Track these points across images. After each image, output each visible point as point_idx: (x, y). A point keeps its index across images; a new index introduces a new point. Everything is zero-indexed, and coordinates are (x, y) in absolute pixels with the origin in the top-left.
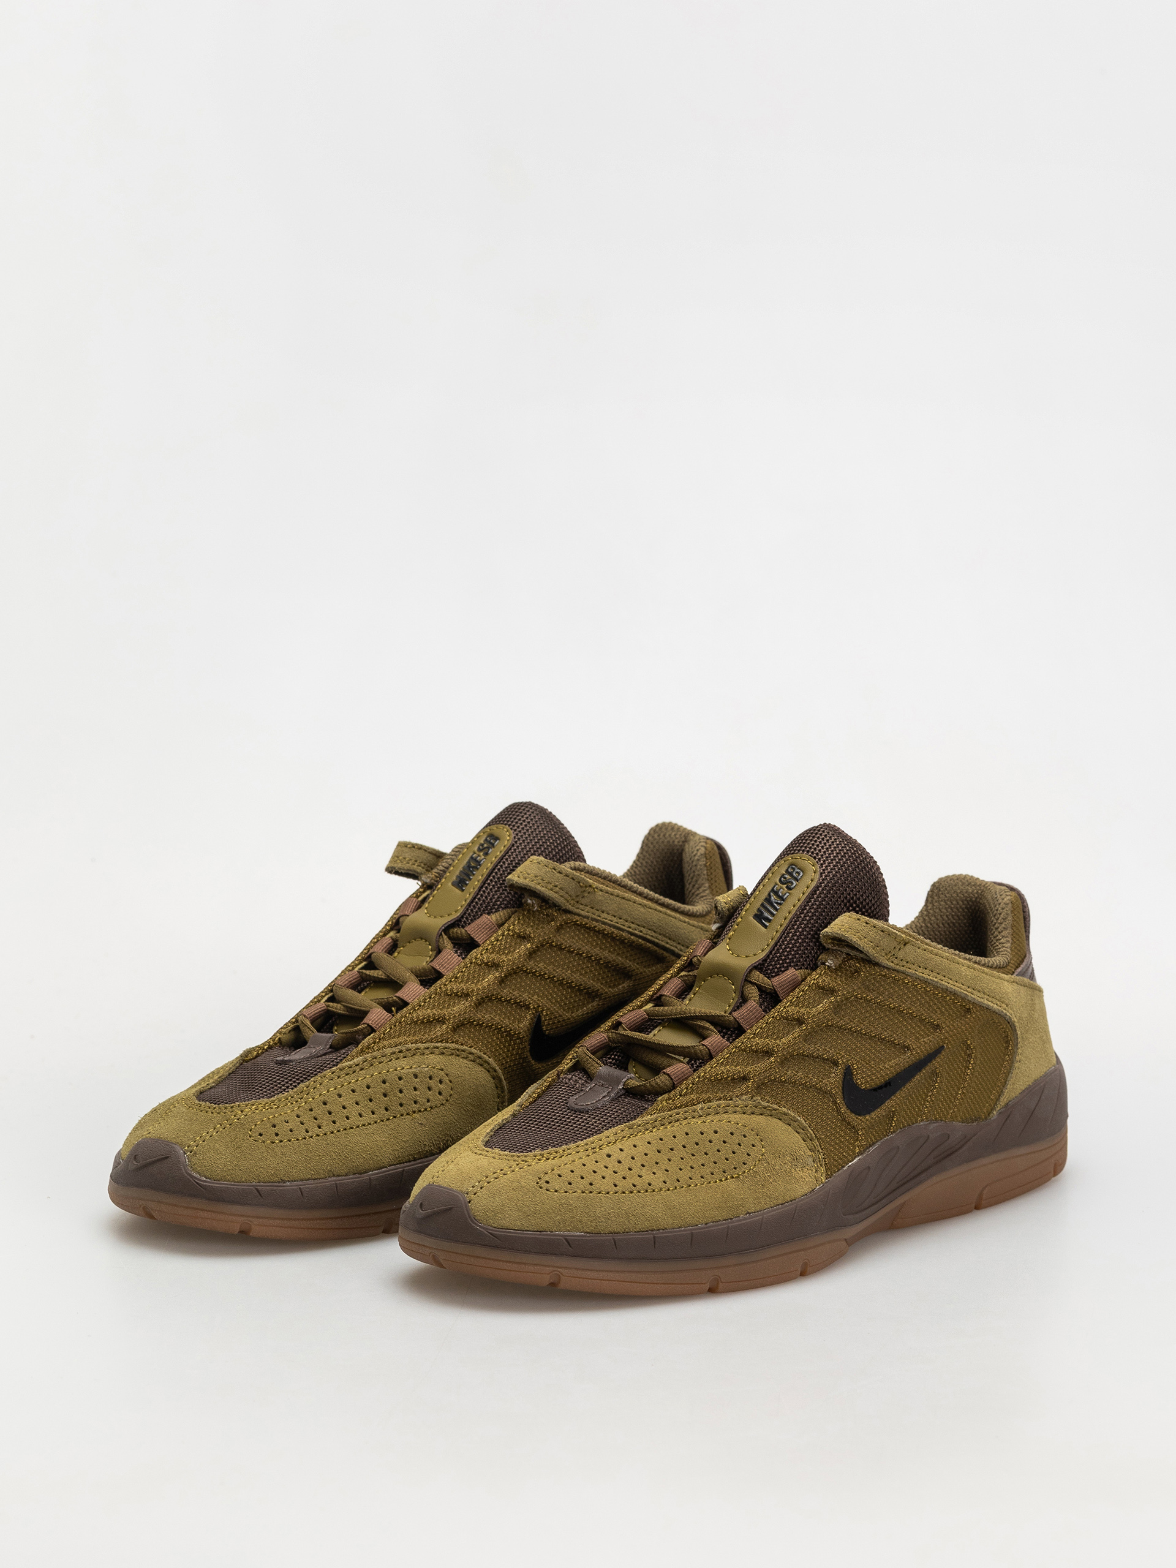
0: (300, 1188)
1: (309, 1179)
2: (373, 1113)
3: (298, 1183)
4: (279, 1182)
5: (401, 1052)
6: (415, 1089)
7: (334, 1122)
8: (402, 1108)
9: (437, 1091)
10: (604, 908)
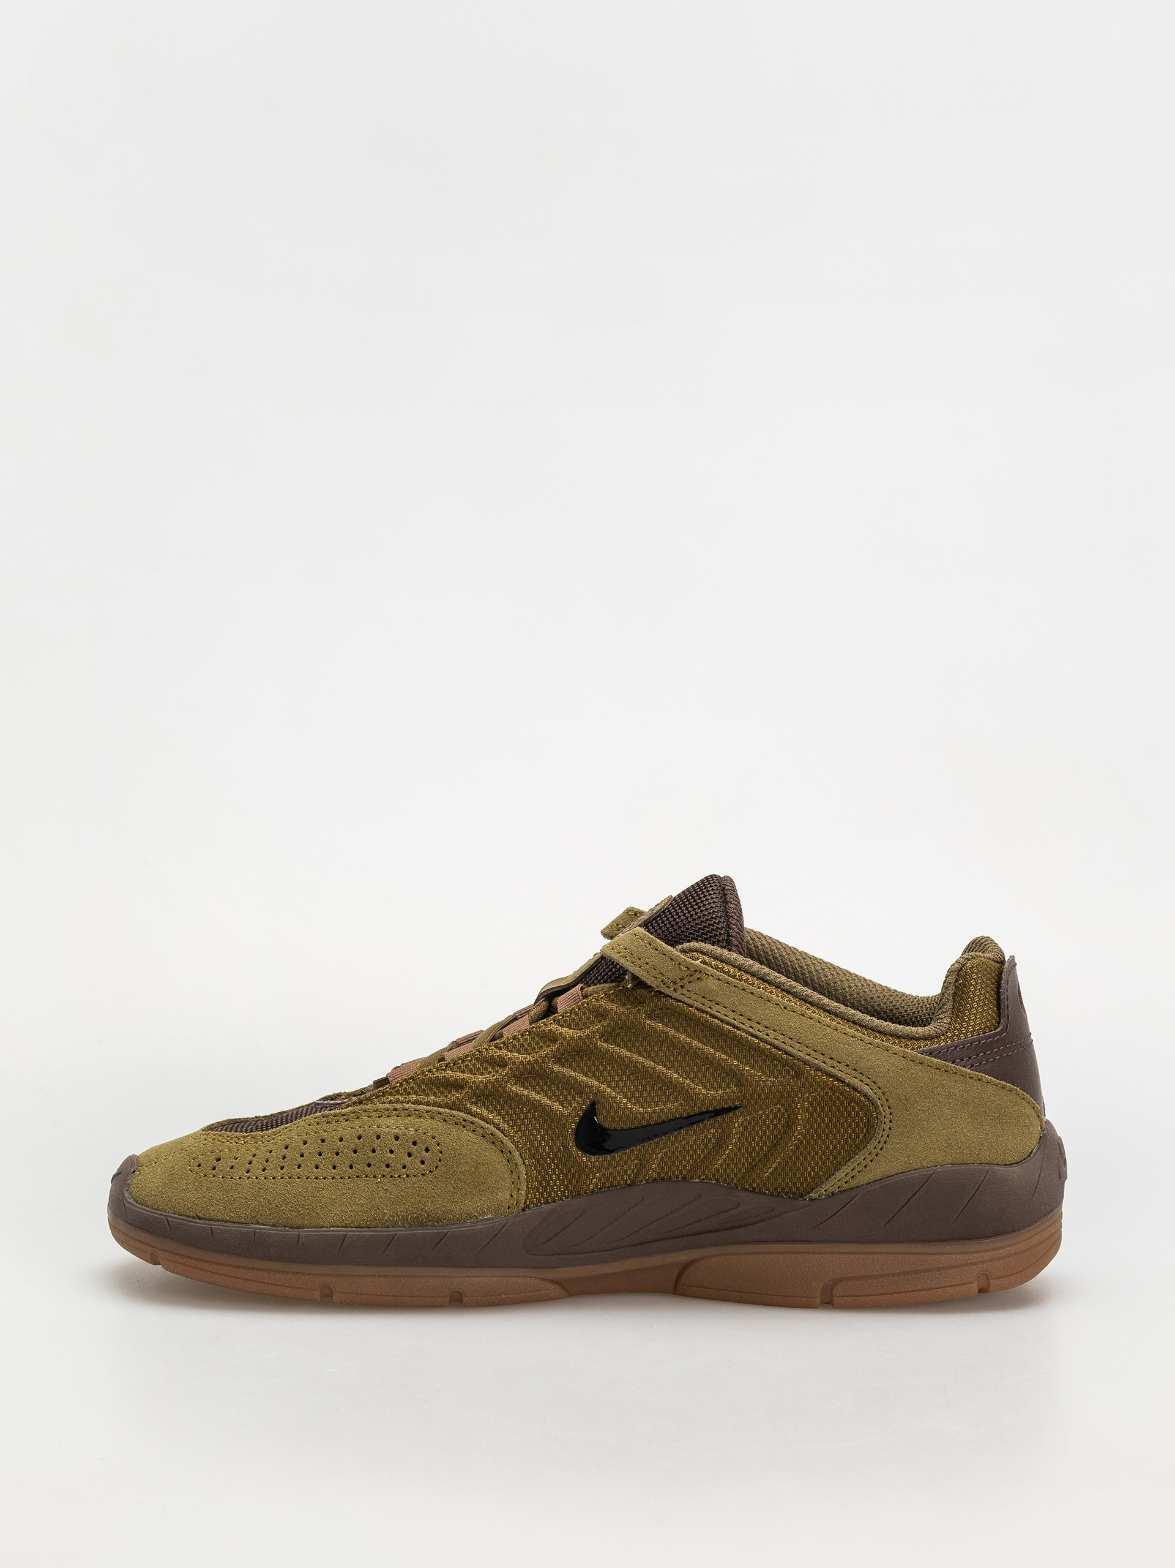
0: (211, 1228)
1: (226, 1221)
2: (334, 1168)
3: (211, 1222)
4: (194, 1218)
5: (395, 1110)
6: (392, 1152)
7: (282, 1168)
8: (369, 1169)
9: (420, 1159)
10: (718, 999)
